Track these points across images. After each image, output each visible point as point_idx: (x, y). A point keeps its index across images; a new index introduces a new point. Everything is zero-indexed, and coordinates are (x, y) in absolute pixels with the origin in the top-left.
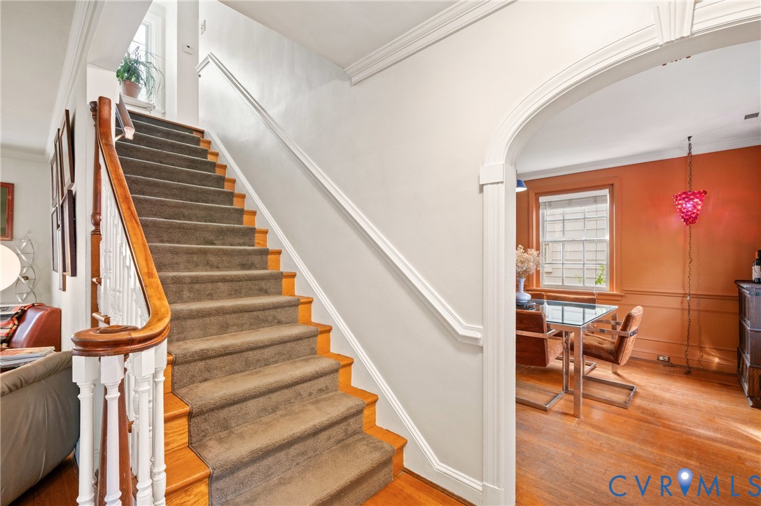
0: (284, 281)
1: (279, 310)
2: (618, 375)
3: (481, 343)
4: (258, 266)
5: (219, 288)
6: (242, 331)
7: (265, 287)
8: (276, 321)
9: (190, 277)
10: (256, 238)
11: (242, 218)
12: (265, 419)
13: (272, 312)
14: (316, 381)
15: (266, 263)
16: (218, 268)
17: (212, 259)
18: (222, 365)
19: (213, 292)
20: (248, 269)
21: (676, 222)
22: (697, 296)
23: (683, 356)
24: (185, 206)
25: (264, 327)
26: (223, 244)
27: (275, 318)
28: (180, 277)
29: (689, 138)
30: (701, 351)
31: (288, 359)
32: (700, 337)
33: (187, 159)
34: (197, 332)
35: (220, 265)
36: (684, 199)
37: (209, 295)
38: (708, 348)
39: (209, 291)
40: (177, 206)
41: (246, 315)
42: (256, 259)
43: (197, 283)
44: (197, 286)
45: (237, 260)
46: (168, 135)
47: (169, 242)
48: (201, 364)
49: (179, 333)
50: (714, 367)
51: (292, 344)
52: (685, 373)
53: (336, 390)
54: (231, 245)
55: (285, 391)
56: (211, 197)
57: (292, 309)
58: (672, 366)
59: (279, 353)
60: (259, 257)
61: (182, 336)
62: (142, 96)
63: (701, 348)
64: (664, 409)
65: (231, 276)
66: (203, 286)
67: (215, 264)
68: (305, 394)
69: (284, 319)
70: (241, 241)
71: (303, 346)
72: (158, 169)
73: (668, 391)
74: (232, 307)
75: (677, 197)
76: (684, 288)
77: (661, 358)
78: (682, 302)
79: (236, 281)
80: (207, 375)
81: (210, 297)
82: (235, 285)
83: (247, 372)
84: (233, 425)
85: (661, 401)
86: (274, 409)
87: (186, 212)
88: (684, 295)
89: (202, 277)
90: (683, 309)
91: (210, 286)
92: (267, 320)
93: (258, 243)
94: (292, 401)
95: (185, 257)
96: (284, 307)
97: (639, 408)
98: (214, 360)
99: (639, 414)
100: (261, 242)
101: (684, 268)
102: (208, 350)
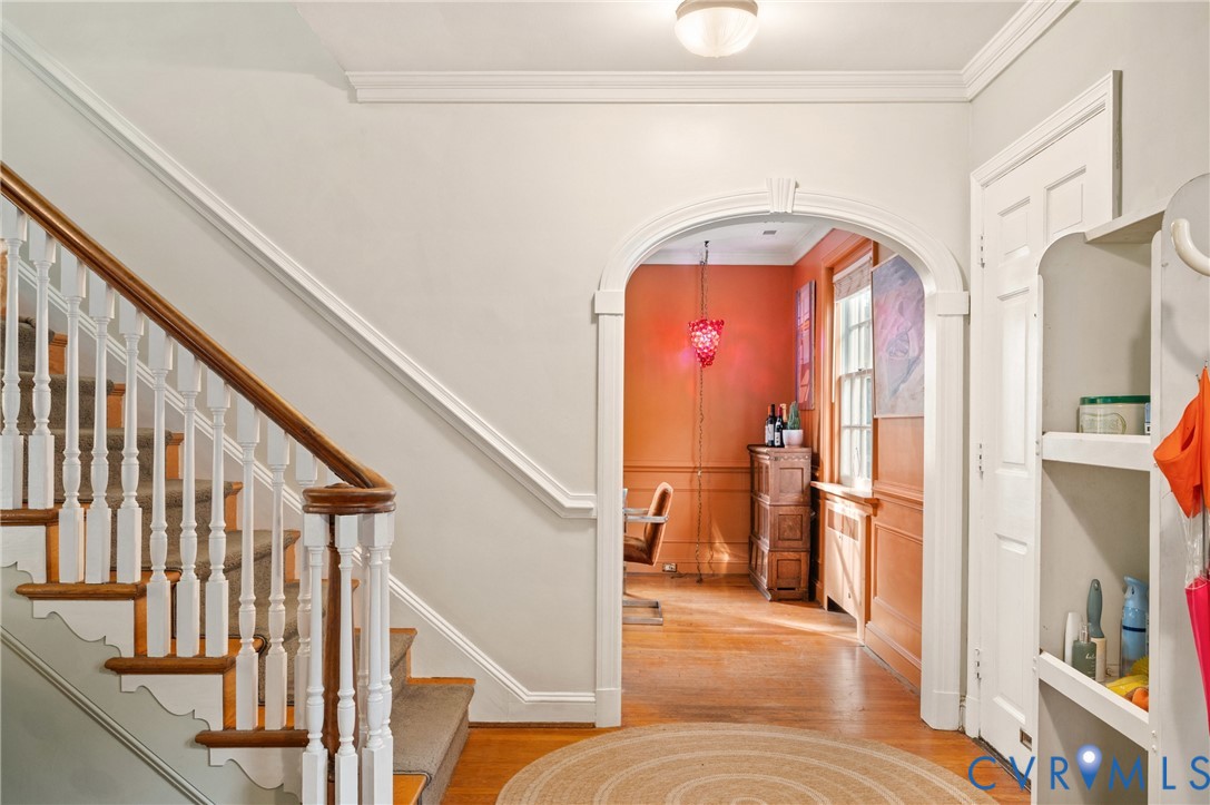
2: (628, 595)
3: (593, 515)
21: (685, 361)
22: (708, 470)
23: (693, 560)
29: (707, 242)
30: (711, 548)
32: (710, 529)
36: (701, 329)
38: (719, 542)
50: (724, 570)
52: (698, 582)
58: (681, 576)
63: (711, 544)
64: (697, 618)
73: (690, 601)
75: (694, 326)
76: (694, 461)
77: (667, 568)
78: (691, 481)
85: (691, 612)
88: (694, 470)
90: (692, 491)
97: (672, 622)
99: (675, 627)
101: (694, 429)
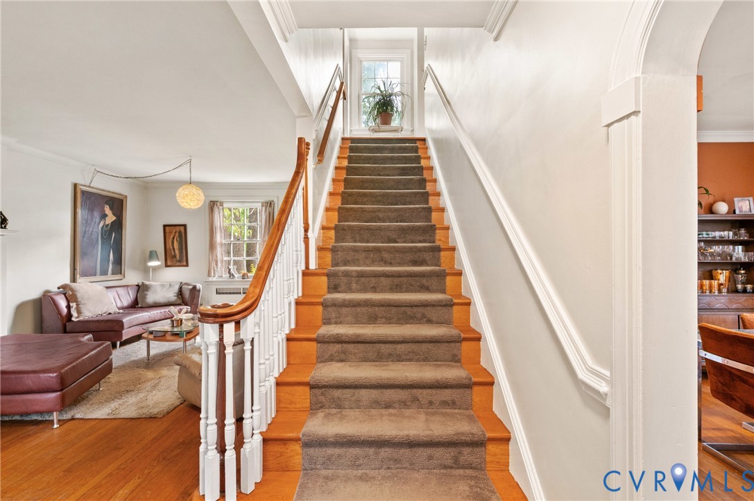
0: (449, 279)
1: (429, 308)
4: (429, 262)
5: (381, 282)
6: (390, 324)
7: (426, 284)
8: (425, 320)
9: (356, 271)
10: (437, 235)
11: (431, 215)
12: (374, 412)
13: (421, 310)
14: (438, 391)
15: (439, 259)
16: (391, 264)
17: (386, 255)
18: (356, 351)
19: (376, 285)
20: (420, 266)
24: (379, 210)
25: (412, 323)
26: (404, 242)
27: (424, 316)
28: (349, 271)
31: (424, 361)
33: (399, 168)
34: (350, 318)
35: (393, 262)
37: (372, 288)
39: (373, 285)
40: (373, 211)
41: (394, 309)
42: (427, 256)
43: (362, 277)
44: (363, 280)
45: (409, 257)
46: (392, 150)
47: (360, 242)
48: (338, 346)
49: (336, 318)
51: (430, 346)
53: (467, 409)
54: (412, 242)
55: (400, 391)
56: (408, 199)
57: (444, 310)
59: (413, 352)
60: (431, 253)
61: (339, 320)
62: (395, 122)
65: (392, 272)
66: (367, 279)
67: (389, 260)
68: (424, 402)
69: (435, 319)
70: (422, 238)
71: (442, 350)
72: (372, 181)
74: (379, 300)
79: (397, 277)
80: (343, 356)
81: (374, 289)
82: (397, 281)
83: (377, 363)
84: (346, 407)
86: (388, 406)
87: (381, 215)
89: (366, 271)
91: (373, 280)
92: (416, 317)
93: (440, 240)
94: (408, 403)
95: (364, 254)
96: (434, 306)
98: (349, 345)
100: (443, 239)
102: (342, 335)
